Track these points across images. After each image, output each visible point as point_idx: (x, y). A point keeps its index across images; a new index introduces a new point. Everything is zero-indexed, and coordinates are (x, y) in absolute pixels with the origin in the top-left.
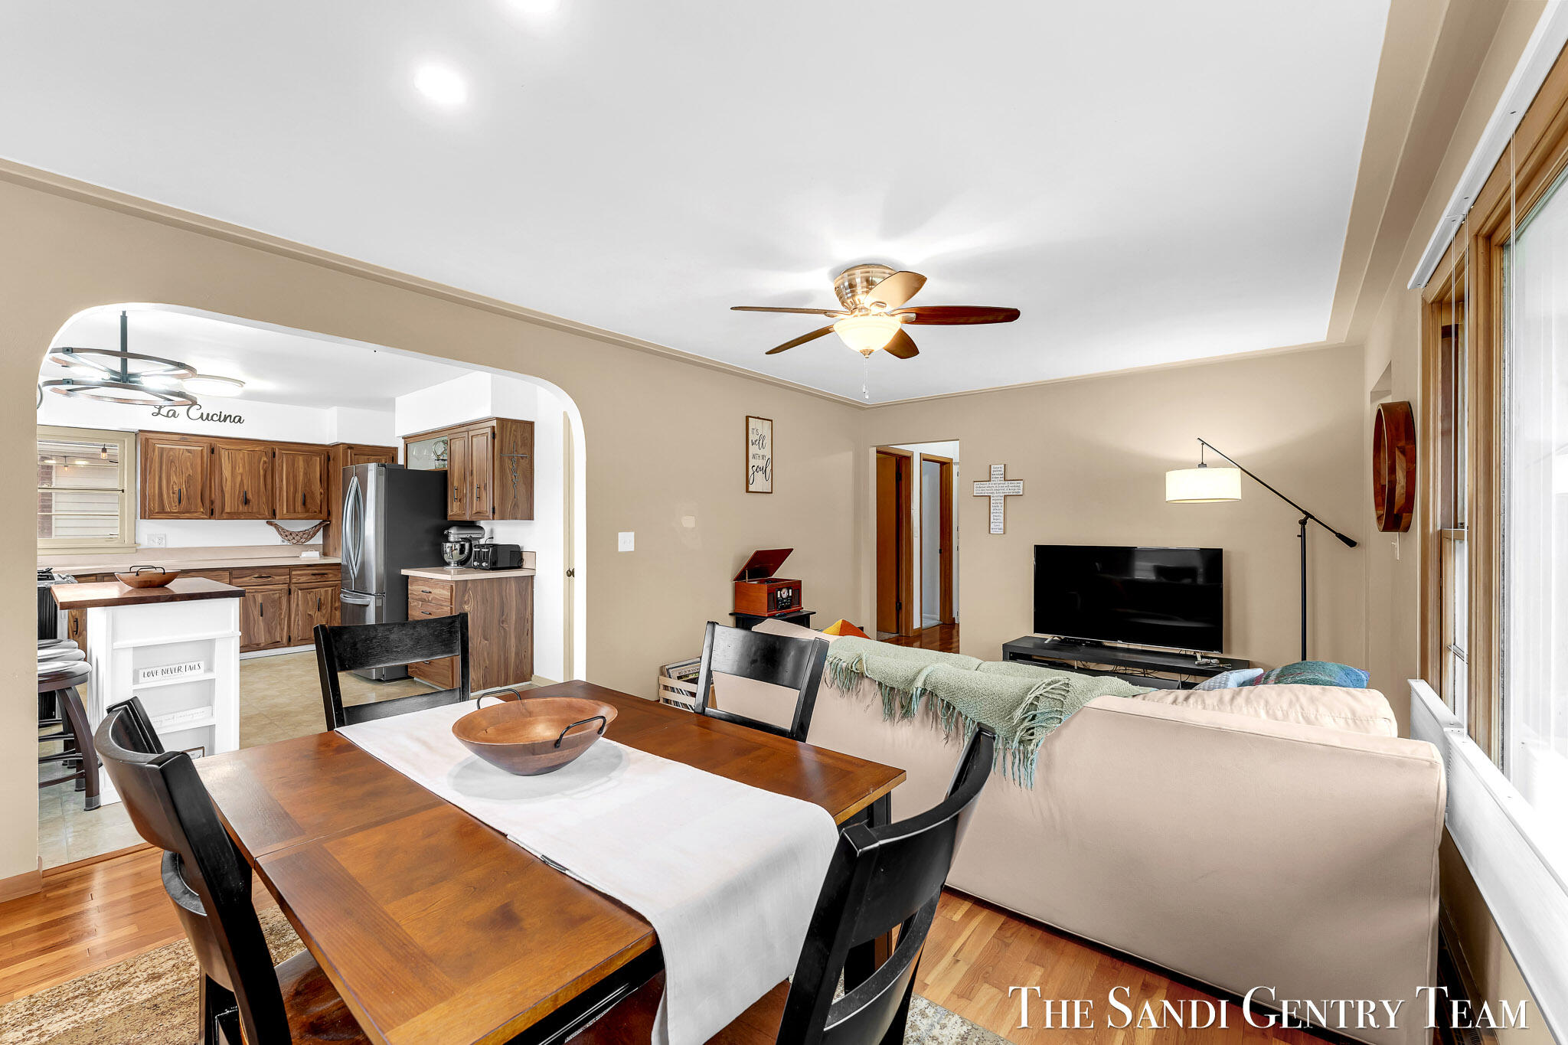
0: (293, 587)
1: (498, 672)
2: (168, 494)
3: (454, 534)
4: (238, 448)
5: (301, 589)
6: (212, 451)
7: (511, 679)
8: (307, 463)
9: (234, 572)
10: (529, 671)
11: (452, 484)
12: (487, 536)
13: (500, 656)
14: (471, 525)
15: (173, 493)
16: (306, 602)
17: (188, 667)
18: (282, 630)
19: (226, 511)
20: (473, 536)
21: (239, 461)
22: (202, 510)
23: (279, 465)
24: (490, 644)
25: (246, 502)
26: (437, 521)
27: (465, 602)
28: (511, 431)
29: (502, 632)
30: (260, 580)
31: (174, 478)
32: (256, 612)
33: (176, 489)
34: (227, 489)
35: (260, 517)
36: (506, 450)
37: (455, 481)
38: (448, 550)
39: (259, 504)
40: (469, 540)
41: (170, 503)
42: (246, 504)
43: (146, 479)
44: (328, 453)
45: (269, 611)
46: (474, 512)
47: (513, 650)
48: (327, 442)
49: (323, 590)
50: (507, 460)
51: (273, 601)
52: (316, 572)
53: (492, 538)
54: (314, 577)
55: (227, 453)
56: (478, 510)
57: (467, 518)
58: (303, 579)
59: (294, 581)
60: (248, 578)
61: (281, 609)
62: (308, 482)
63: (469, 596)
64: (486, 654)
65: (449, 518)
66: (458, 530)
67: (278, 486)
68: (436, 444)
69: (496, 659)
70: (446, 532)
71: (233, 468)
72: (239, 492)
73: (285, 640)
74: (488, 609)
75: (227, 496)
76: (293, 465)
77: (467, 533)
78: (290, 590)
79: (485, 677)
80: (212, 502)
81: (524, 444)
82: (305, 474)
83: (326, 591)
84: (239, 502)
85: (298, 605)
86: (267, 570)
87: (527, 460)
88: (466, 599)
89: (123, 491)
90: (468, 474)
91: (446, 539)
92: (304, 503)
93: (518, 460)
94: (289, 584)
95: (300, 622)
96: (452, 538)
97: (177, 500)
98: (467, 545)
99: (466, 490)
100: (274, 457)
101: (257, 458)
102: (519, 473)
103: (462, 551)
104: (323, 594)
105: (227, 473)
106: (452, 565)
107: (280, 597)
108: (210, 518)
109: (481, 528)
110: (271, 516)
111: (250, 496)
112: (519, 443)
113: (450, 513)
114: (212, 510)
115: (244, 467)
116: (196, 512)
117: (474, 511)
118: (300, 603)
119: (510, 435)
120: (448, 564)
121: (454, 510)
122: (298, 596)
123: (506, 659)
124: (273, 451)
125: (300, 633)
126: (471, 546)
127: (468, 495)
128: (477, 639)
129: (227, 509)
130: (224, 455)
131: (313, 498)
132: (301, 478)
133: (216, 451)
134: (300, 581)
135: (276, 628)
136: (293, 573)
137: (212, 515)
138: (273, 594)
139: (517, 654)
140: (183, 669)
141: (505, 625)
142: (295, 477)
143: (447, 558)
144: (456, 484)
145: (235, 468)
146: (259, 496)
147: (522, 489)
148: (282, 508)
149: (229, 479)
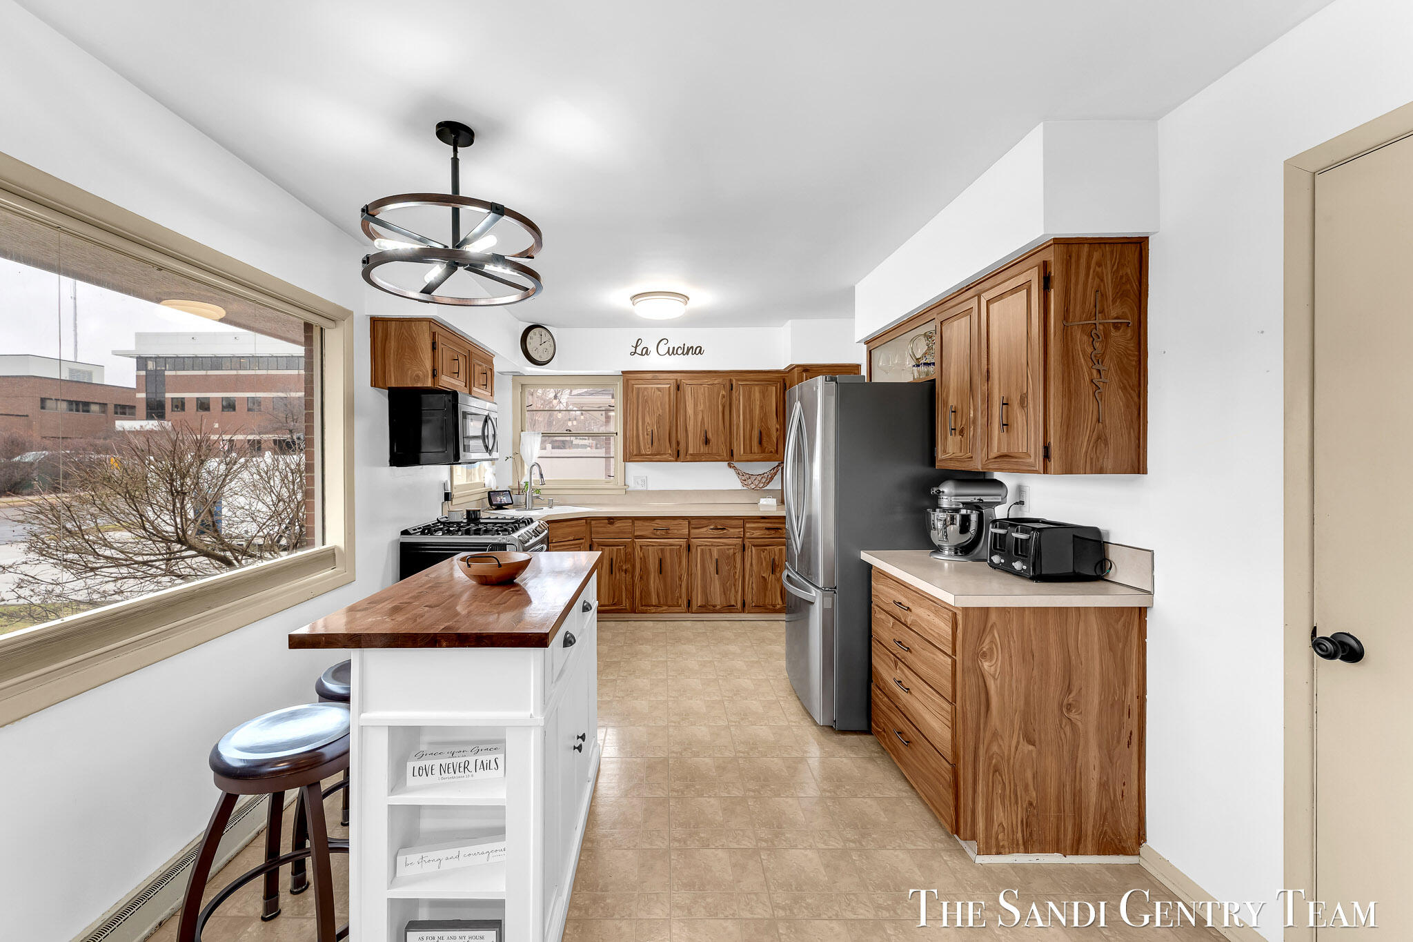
0: (747, 542)
1: (1059, 818)
2: (643, 434)
3: (949, 495)
4: (699, 382)
5: (754, 546)
6: (678, 388)
7: (1090, 843)
8: (764, 394)
9: (693, 522)
10: (1134, 832)
11: (945, 403)
12: (1010, 498)
13: (1061, 786)
14: (980, 479)
15: (647, 434)
16: (759, 558)
17: (479, 763)
18: (737, 592)
19: (689, 452)
20: (986, 499)
21: (700, 396)
22: (670, 452)
23: (736, 398)
24: (1039, 753)
25: (707, 441)
26: (916, 469)
27: (984, 655)
28: (1088, 268)
29: (1068, 729)
30: (716, 532)
31: (648, 419)
32: (712, 569)
33: (650, 430)
34: (690, 428)
35: (719, 458)
36: (1076, 309)
37: (951, 395)
38: (939, 525)
39: (717, 444)
40: (977, 507)
41: (645, 445)
42: (706, 444)
43: (627, 419)
44: (784, 380)
45: (724, 568)
46: (992, 455)
47: (1094, 775)
48: (782, 366)
49: (777, 549)
50: (1078, 335)
51: (728, 557)
52: (769, 525)
53: (1022, 503)
54: (767, 532)
55: (690, 388)
56: (1004, 451)
57: (977, 466)
58: (757, 533)
59: (748, 535)
60: (705, 529)
61: (735, 567)
62: (764, 418)
63: (992, 642)
64: (1029, 775)
65: (938, 465)
66: (956, 487)
67: (735, 423)
68: (912, 340)
69: (1052, 791)
70: (934, 491)
71: (695, 405)
72: (701, 431)
73: (739, 605)
74: (1035, 672)
75: (690, 435)
76: (750, 397)
77: (973, 493)
78: (744, 545)
79: (1027, 824)
80: (678, 443)
81: (1121, 295)
82: (762, 407)
83: (781, 550)
84: (701, 443)
85: (751, 564)
86: (723, 521)
87: (1129, 333)
88: (985, 647)
89: (617, 433)
90: (978, 380)
91: (935, 503)
92: (760, 442)
93: (1107, 335)
94: (743, 538)
95: (754, 585)
96: (945, 503)
97: (650, 441)
98: (974, 517)
99: (975, 411)
100: (732, 389)
101: (716, 390)
102: (1109, 365)
103: (964, 529)
104: (777, 552)
105: (690, 411)
106: (946, 552)
107: (735, 554)
108: (676, 461)
109: (999, 484)
110: (730, 457)
111: (710, 435)
112: (1110, 293)
113: (940, 455)
114: (678, 451)
115: (704, 403)
116: (665, 454)
117: (995, 452)
118: (754, 562)
119: (1087, 275)
120: (938, 550)
121: (949, 450)
122: (752, 553)
123: (1077, 796)
124: (731, 381)
125: (755, 599)
126: (980, 517)
127: (981, 421)
128: (1011, 737)
129: (691, 451)
130: (688, 391)
131: (769, 436)
132: (757, 412)
133: (681, 388)
134: (753, 536)
135: (731, 590)
136: (748, 525)
137: (678, 457)
138: (728, 549)
139: (1103, 786)
140: (471, 767)
141: (1073, 716)
142: (751, 411)
143: (936, 537)
144: (953, 401)
145: (697, 406)
146: (718, 434)
147: (1116, 401)
148: (739, 449)
149: (692, 417)
